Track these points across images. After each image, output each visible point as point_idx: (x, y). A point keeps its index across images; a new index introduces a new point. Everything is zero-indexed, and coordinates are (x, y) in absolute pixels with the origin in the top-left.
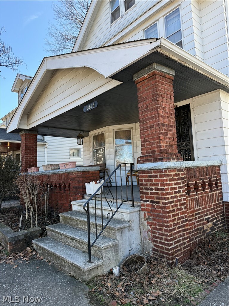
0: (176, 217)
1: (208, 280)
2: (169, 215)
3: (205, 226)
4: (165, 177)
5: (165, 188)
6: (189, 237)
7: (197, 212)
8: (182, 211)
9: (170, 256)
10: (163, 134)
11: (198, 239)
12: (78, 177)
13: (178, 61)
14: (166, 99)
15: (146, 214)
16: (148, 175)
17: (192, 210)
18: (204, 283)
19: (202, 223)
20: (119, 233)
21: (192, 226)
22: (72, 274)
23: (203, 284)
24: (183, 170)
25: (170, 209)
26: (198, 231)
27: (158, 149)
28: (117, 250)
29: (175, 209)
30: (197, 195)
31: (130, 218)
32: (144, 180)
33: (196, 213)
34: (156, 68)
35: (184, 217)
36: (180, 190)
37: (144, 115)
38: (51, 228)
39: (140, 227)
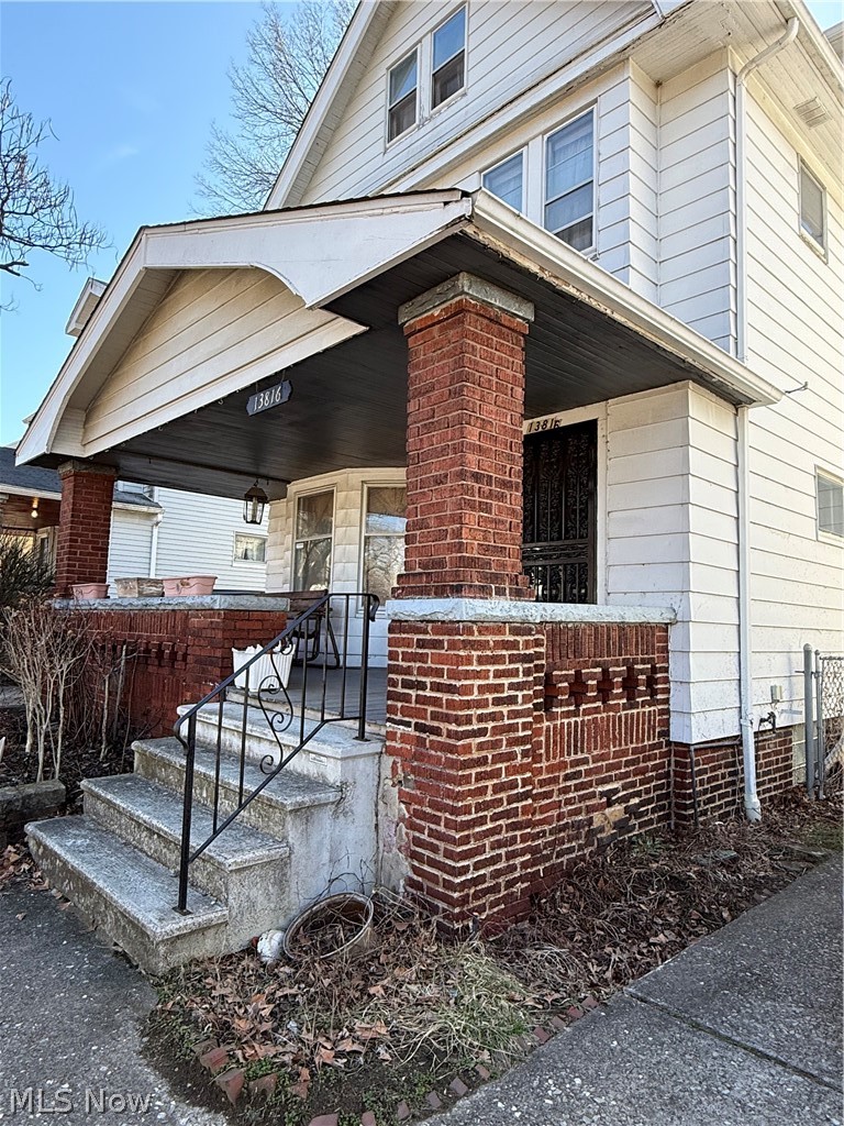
0: (490, 783)
1: (557, 996)
2: (467, 772)
3: (597, 818)
4: (465, 648)
5: (461, 683)
6: (534, 850)
7: (573, 770)
8: (513, 763)
9: (454, 907)
10: (473, 508)
11: (566, 857)
12: (212, 627)
13: (541, 274)
14: (495, 394)
15: (399, 765)
16: (416, 637)
17: (552, 762)
18: (540, 1007)
19: (587, 806)
20: (298, 821)
21: (549, 814)
22: (123, 946)
23: (536, 1008)
24: (531, 629)
25: (471, 753)
26: (571, 832)
27: (454, 555)
28: (285, 875)
29: (490, 757)
30: (579, 716)
31: (343, 774)
32: (403, 653)
33: (568, 771)
34: (466, 289)
35: (519, 782)
36: (516, 693)
37: (421, 440)
38: (93, 788)
39: (376, 805)
